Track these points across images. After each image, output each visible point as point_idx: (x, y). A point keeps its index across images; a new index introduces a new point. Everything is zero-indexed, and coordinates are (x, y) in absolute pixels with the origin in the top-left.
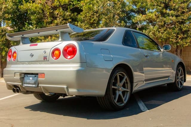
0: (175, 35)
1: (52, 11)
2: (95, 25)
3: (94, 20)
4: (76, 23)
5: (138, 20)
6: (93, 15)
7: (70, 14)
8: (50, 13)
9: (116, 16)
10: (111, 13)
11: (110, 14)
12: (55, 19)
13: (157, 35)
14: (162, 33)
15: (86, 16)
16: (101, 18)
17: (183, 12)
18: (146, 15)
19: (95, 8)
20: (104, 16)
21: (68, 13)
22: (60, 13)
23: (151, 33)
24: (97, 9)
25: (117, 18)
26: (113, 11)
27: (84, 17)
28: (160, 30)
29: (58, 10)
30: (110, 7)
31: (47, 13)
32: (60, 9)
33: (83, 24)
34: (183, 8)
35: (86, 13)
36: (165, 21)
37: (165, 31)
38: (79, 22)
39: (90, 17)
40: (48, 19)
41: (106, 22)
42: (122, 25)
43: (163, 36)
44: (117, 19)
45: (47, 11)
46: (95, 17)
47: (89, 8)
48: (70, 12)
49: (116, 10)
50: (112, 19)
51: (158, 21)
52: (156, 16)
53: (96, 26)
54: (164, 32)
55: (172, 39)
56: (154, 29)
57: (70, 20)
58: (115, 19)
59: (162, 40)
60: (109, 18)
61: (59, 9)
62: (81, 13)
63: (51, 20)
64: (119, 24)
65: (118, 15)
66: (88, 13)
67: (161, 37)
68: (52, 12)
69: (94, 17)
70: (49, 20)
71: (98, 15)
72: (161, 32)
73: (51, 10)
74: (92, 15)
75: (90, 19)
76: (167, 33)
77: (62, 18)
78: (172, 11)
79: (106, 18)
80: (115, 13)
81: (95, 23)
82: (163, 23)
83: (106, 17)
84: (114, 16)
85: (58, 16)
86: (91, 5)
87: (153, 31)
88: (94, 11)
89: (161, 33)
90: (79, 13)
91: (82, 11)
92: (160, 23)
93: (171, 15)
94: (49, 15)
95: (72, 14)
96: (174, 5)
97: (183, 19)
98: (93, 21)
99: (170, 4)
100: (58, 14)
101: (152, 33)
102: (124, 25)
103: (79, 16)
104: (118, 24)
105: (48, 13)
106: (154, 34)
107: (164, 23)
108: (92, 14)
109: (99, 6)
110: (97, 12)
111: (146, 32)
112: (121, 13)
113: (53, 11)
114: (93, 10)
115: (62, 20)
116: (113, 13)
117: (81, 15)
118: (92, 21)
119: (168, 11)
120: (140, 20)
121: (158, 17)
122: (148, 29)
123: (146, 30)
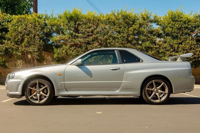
3: (19, 39)
4: (4, 41)
6: (18, 34)
9: (36, 36)
10: (32, 34)
14: (73, 51)
15: (11, 35)
16: (25, 37)
17: (89, 35)
19: (19, 29)
26: (33, 32)
28: (71, 48)
30: (32, 29)
33: (9, 42)
34: (88, 32)
35: (11, 33)
37: (75, 49)
39: (15, 36)
41: (28, 41)
43: (73, 54)
44: (37, 39)
46: (19, 37)
47: (14, 29)
49: (37, 31)
50: (32, 39)
53: (20, 44)
56: (67, 48)
58: (36, 39)
62: (8, 33)
64: (39, 43)
65: (38, 35)
66: (13, 33)
71: (21, 35)
74: (16, 35)
75: (15, 38)
78: (81, 34)
80: (36, 34)
81: (19, 42)
82: (73, 43)
83: (28, 37)
86: (17, 27)
88: (18, 32)
90: (6, 33)
91: (8, 31)
92: (71, 43)
95: (0, 34)
96: (82, 29)
97: (88, 41)
99: (78, 28)
102: (43, 44)
103: (6, 35)
106: (66, 51)
109: (22, 28)
110: (21, 33)
111: (61, 50)
114: (17, 30)
116: (34, 34)
118: (16, 40)
119: (77, 34)
120: (55, 40)
121: (69, 38)
122: (62, 47)
123: (60, 48)
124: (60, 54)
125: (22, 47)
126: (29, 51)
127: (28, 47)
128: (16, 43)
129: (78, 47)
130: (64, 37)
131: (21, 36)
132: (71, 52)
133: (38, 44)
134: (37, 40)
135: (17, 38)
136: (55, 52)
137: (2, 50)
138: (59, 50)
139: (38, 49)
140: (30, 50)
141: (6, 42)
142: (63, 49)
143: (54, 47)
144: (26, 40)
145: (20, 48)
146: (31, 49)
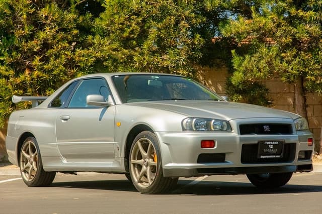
0: (319, 67)
1: (33, 10)
2: (134, 42)
3: (132, 32)
4: (90, 37)
5: (233, 31)
6: (129, 19)
7: (75, 16)
8: (28, 14)
9: (183, 23)
10: (170, 15)
11: (169, 17)
12: (41, 29)
13: (277, 66)
14: (289, 62)
15: (112, 21)
16: (149, 28)
18: (252, 21)
19: (134, 4)
20: (153, 23)
21: (71, 16)
22: (53, 15)
23: (264, 61)
24: (137, 6)
25: (184, 26)
26: (174, 11)
27: (107, 25)
28: (283, 55)
29: (48, 8)
31: (22, 14)
32: (53, 5)
33: (106, 41)
35: (112, 15)
36: (293, 36)
37: (295, 57)
38: (97, 37)
40: (23, 30)
41: (159, 36)
42: (196, 43)
43: (290, 70)
44: (184, 30)
45: (21, 10)
46: (133, 25)
47: (119, 2)
48: (75, 13)
49: (183, 9)
50: (172, 30)
51: (278, 34)
52: (274, 23)
53: (136, 46)
54: (292, 61)
55: (312, 75)
56: (271, 53)
57: (75, 32)
58: (181, 29)
59: (288, 78)
60: (166, 28)
61: (50, 7)
62: (102, 15)
63: (31, 31)
64: (189, 42)
65: (188, 19)
66: (117, 16)
67: (285, 71)
68: (34, 13)
69: (131, 26)
70: (27, 31)
71: (140, 19)
72: (287, 59)
73: (32, 8)
74: (126, 19)
75: (123, 30)
76: (299, 62)
77: (57, 28)
78: (311, 13)
79: (158, 28)
80: (180, 16)
81: (133, 39)
82: (289, 40)
83: (160, 25)
84: (177, 23)
85: (48, 22)
87: (268, 59)
88: (131, 12)
89: (287, 63)
90: (96, 15)
91: (103, 9)
92: (283, 40)
93: (308, 20)
94: (27, 19)
95: (81, 18)
98: (130, 34)
100: (46, 18)
101: (266, 63)
102: (202, 43)
103: (97, 20)
104: (186, 42)
105: (25, 16)
106: (269, 64)
107: (291, 40)
108: (127, 16)
110: (138, 14)
111: (253, 59)
112: (193, 15)
113: (36, 8)
114: (129, 7)
115: (57, 32)
116: (174, 15)
117: (101, 19)
118: (126, 34)
119: (301, 13)
120: (238, 33)
121: (279, 26)
122: (256, 52)
123: (251, 54)
124: (252, 71)
125: (142, 54)
126: (163, 67)
127: (160, 54)
128: (126, 43)
129: (305, 51)
130: (264, 21)
131: (138, 24)
132: (285, 64)
133: (188, 45)
134: (186, 33)
135: (129, 30)
136: (235, 66)
137: (86, 65)
138: (248, 62)
139: (188, 58)
140: (166, 64)
141: (95, 41)
142: (261, 58)
143: (233, 51)
144: (153, 32)
145: (135, 59)
146: (167, 59)
